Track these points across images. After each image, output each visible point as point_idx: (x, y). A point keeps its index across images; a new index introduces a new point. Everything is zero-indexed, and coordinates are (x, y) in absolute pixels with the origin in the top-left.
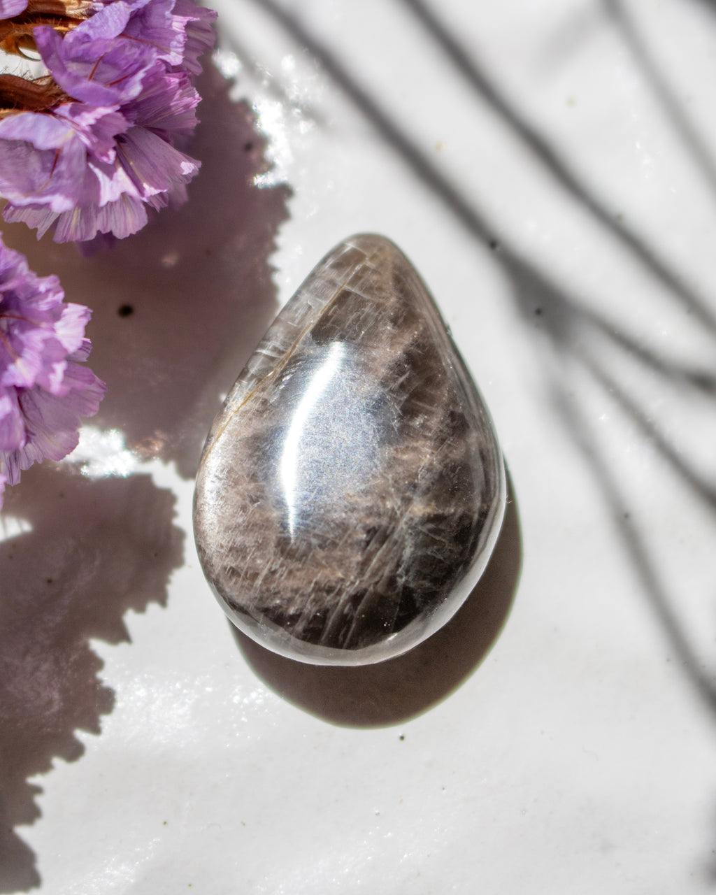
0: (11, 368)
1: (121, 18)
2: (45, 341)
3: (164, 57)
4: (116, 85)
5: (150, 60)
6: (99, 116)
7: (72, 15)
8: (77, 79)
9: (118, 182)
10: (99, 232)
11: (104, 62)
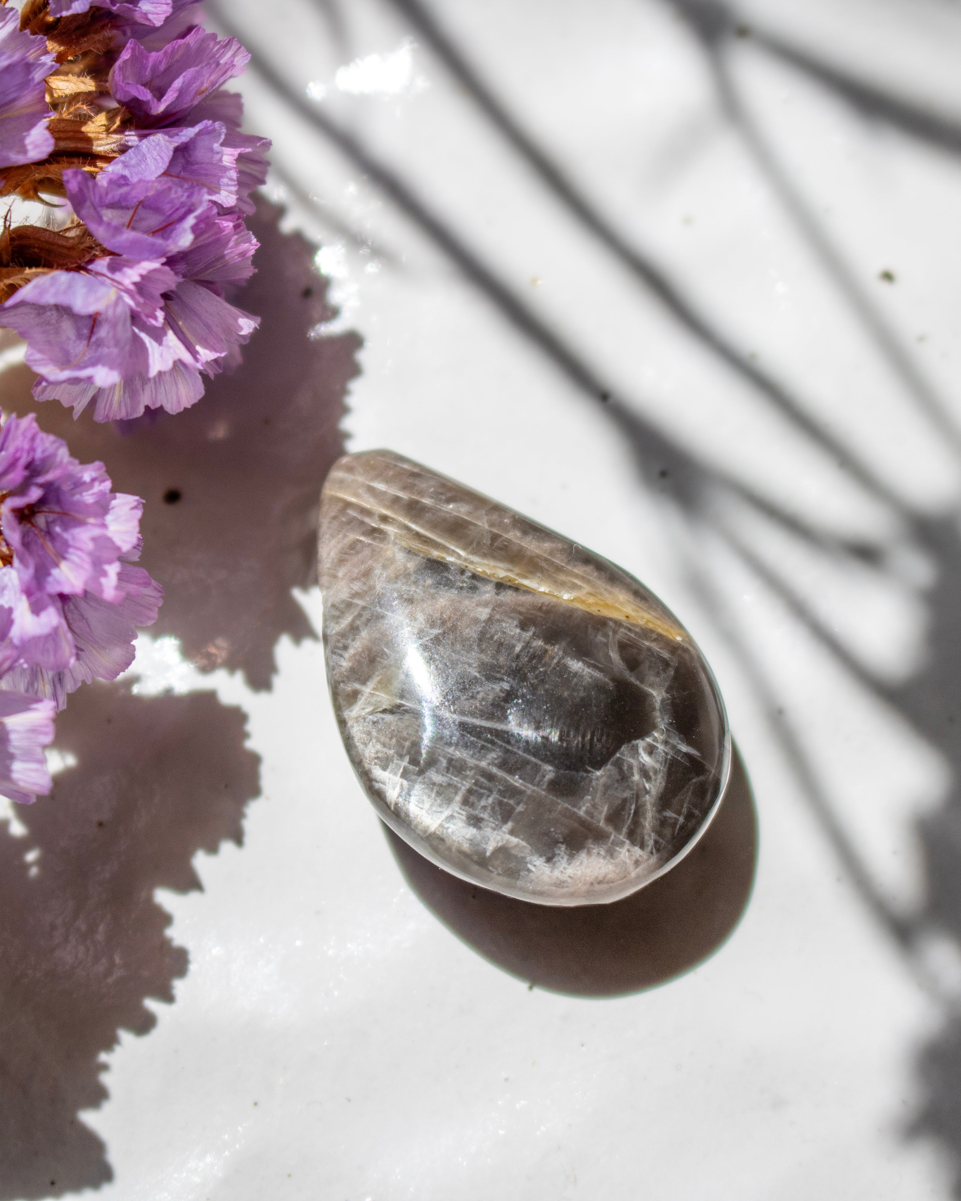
0: (55, 572)
1: (163, 155)
2: (94, 539)
3: (214, 198)
4: (160, 233)
5: (201, 202)
6: (144, 272)
7: (101, 152)
8: (117, 230)
9: (169, 347)
10: (147, 408)
11: (144, 207)
